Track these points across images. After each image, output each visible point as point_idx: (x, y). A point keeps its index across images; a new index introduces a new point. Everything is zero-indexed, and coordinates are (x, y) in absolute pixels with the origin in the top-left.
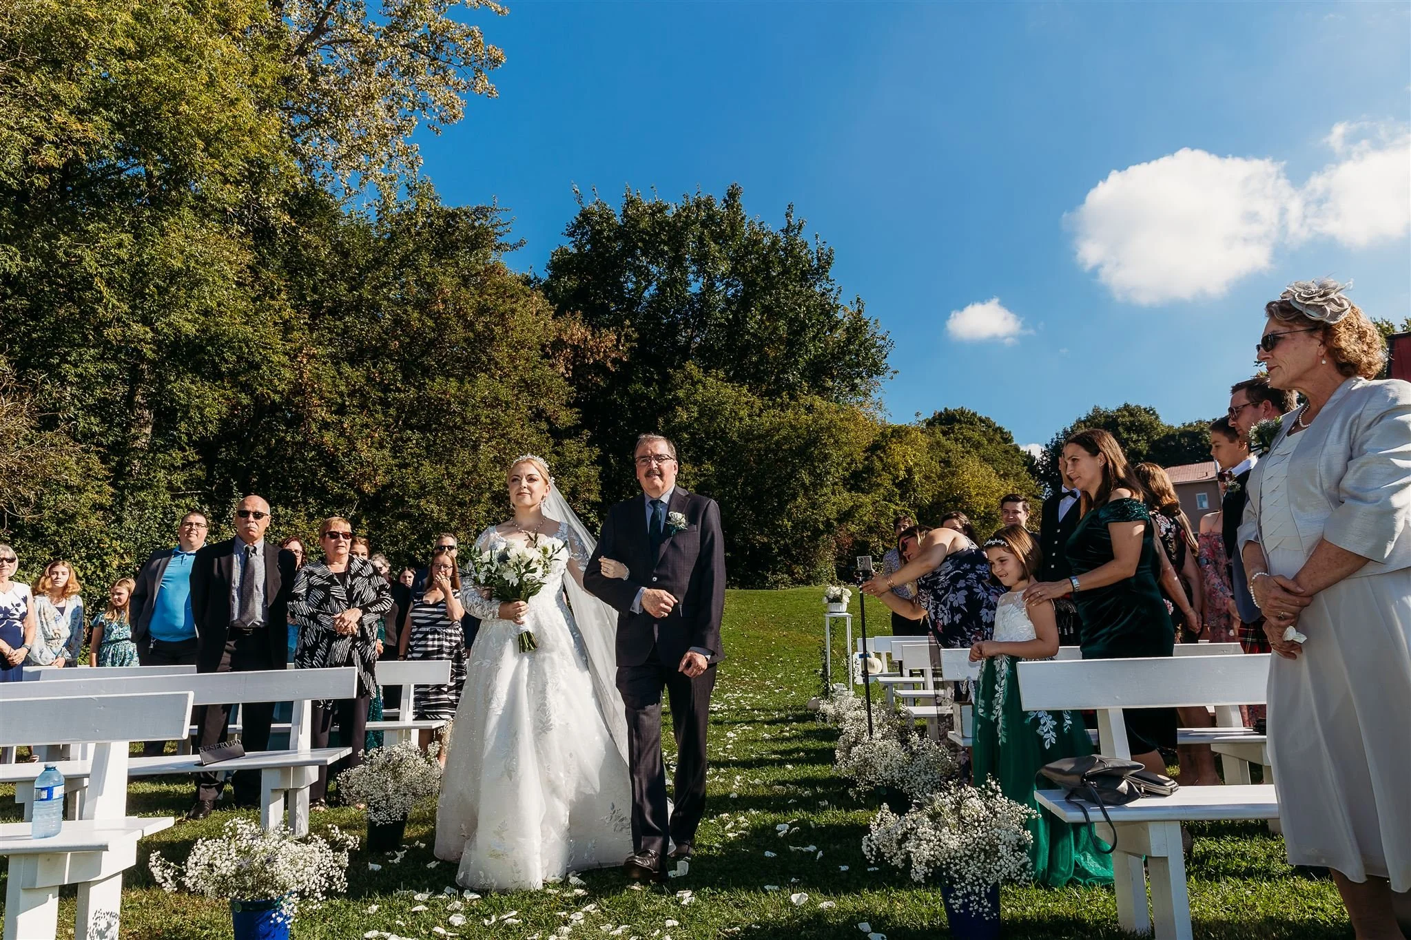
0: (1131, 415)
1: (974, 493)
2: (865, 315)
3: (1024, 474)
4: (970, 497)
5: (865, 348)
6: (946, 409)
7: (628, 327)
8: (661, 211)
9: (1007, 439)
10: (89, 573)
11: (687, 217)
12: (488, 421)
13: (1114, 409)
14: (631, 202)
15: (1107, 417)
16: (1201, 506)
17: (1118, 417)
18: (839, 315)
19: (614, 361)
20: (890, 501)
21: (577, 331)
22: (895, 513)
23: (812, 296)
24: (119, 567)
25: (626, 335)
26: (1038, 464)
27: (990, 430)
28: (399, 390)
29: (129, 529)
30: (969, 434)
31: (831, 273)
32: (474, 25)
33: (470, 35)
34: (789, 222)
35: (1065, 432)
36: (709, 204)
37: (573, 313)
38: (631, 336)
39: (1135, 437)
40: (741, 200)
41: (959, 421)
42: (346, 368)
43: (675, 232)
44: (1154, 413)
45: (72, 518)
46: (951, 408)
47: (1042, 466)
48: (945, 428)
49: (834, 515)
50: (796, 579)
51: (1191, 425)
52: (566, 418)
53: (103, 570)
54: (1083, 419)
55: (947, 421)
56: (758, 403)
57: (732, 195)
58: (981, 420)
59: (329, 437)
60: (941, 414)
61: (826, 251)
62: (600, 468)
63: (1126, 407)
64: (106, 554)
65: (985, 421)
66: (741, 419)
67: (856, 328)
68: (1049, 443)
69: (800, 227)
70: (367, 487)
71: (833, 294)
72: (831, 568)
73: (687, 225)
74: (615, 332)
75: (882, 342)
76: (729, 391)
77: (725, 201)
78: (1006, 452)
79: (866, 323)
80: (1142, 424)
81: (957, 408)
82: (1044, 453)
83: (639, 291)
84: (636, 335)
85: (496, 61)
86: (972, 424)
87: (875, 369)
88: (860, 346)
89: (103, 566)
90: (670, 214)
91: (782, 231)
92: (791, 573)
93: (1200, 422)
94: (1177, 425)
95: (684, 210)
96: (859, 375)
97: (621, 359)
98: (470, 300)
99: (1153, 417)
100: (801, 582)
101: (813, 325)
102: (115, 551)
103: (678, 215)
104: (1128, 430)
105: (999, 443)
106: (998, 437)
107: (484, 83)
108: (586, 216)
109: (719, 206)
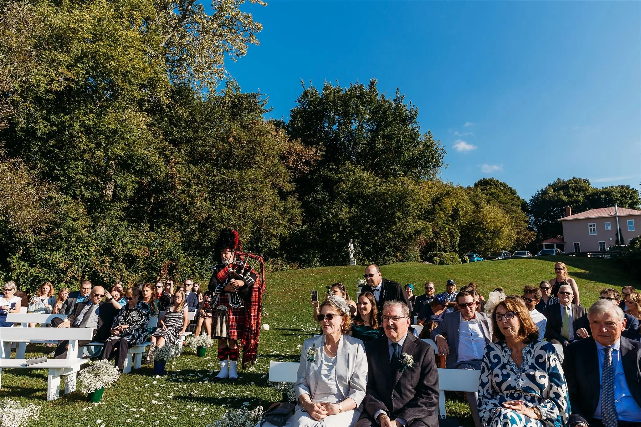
0: (576, 183)
1: (489, 221)
2: (432, 139)
3: (519, 210)
4: (487, 223)
5: (432, 155)
6: (484, 178)
7: (321, 145)
8: (338, 92)
9: (513, 193)
10: (82, 253)
11: (351, 94)
12: (252, 189)
13: (568, 180)
14: (326, 88)
15: (565, 183)
16: (607, 229)
17: (569, 184)
18: (419, 139)
19: (315, 161)
20: (447, 224)
21: (298, 147)
22: (449, 229)
23: (407, 131)
24: (95, 251)
25: (320, 149)
26: (528, 205)
27: (505, 189)
28: (214, 176)
29: (99, 235)
30: (495, 190)
31: (417, 120)
32: (249, 13)
33: (247, 18)
34: (397, 96)
35: (542, 190)
36: (361, 88)
37: (296, 139)
38: (322, 149)
39: (577, 193)
40: (376, 86)
41: (490, 185)
42: (192, 167)
43: (346, 101)
44: (588, 182)
45: (75, 231)
46: (486, 178)
47: (530, 206)
48: (483, 187)
49: (413, 232)
50: (399, 259)
51: (606, 188)
52: (288, 187)
53: (88, 252)
54: (552, 184)
55: (484, 184)
56: (379, 180)
57: (372, 83)
58: (501, 184)
59: (183, 197)
60: (481, 181)
61: (415, 109)
62: (303, 210)
63: (574, 179)
64: (90, 246)
65: (503, 185)
66: (370, 188)
67: (427, 145)
68: (534, 195)
69: (402, 98)
70: (199, 218)
71: (417, 129)
72: (417, 254)
73: (350, 99)
74: (315, 147)
75: (441, 151)
76: (365, 175)
77: (369, 86)
78: (512, 199)
79: (432, 143)
80: (581, 187)
81: (490, 178)
82: (531, 200)
83: (330, 127)
84: (324, 149)
85: (258, 29)
86: (496, 186)
87: (437, 164)
88: (429, 153)
89: (88, 251)
90: (343, 93)
91: (393, 100)
92: (396, 257)
93: (612, 187)
94: (600, 188)
95: (349, 91)
96: (430, 167)
97: (318, 160)
98: (244, 136)
99: (587, 184)
100: (401, 261)
101: (406, 144)
102: (93, 245)
103: (346, 93)
104: (574, 190)
105: (509, 195)
106: (509, 192)
107: (254, 39)
108: (306, 94)
109: (366, 89)
